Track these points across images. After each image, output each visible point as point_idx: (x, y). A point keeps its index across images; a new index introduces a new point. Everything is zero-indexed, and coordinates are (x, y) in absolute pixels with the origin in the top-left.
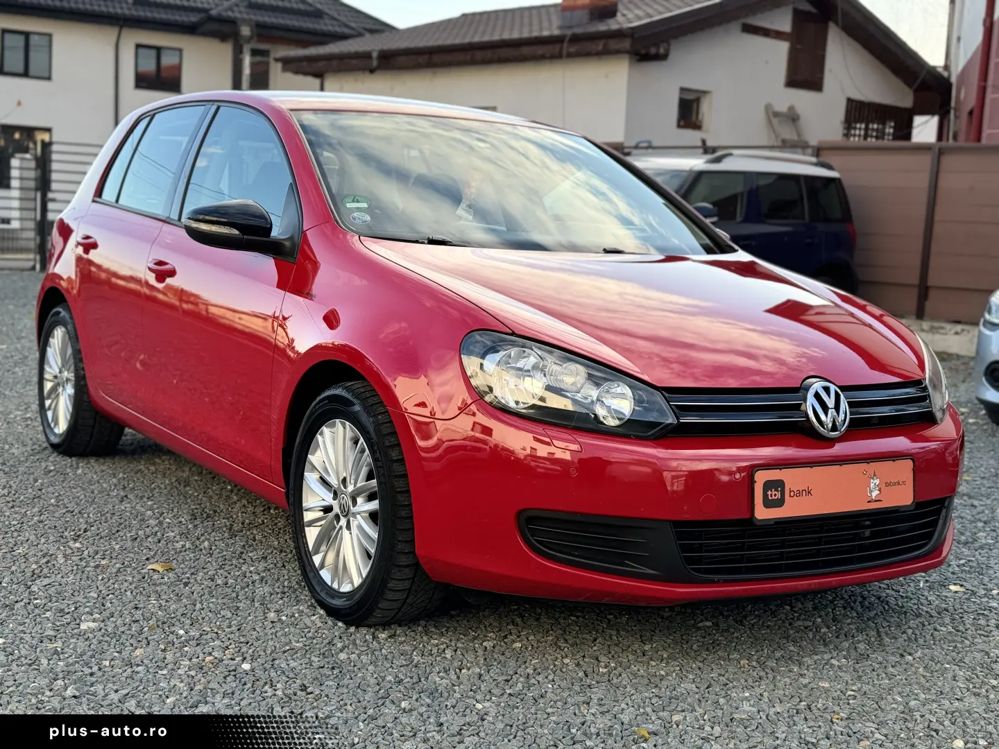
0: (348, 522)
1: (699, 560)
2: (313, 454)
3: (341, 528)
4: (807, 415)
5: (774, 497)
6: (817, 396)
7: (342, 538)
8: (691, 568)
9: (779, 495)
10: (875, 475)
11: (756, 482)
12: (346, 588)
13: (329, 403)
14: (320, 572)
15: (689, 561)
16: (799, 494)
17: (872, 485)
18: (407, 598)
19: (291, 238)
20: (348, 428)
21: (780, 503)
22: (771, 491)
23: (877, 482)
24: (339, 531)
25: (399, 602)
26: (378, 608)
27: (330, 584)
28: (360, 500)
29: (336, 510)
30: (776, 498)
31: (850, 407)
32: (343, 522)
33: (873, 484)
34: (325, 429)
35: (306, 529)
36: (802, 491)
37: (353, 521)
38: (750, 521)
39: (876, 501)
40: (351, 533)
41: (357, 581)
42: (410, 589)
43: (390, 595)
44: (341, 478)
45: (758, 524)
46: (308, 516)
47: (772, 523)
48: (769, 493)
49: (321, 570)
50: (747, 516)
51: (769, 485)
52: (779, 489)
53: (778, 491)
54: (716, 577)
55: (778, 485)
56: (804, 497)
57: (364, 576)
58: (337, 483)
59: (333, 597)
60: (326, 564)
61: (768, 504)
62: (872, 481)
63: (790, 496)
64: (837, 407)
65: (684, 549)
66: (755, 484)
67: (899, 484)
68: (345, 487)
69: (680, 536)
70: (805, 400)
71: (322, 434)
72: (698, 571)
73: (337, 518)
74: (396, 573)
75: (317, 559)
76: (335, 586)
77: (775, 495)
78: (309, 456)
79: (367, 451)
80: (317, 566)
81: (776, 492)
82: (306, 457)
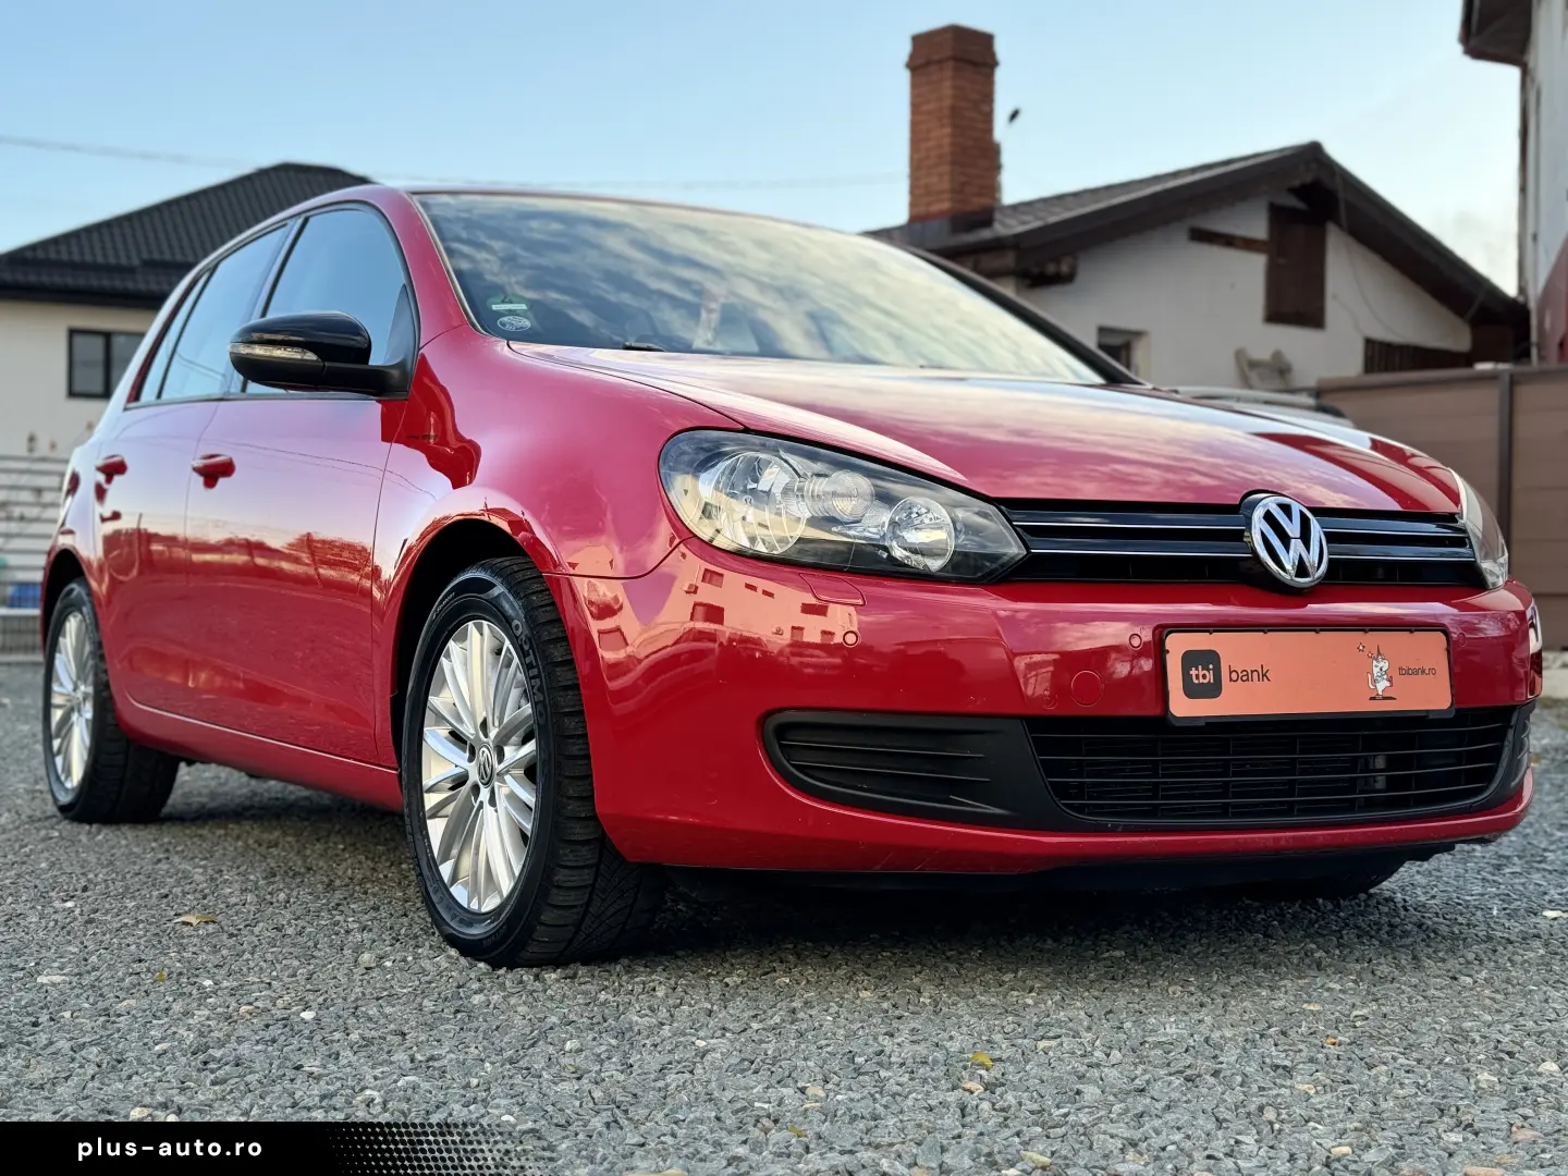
0: (493, 792)
1: (1081, 790)
2: (437, 694)
3: (481, 806)
4: (1254, 551)
5: (1201, 680)
6: (1269, 517)
7: (482, 824)
8: (1063, 804)
9: (1210, 677)
10: (1379, 654)
11: (1168, 651)
12: (490, 904)
13: (456, 596)
14: (452, 890)
15: (1062, 791)
16: (1246, 676)
17: (1376, 670)
18: (589, 903)
19: (401, 366)
20: (486, 630)
21: (1213, 690)
22: (1197, 669)
23: (1385, 665)
24: (478, 810)
25: (574, 910)
26: (542, 924)
27: (466, 906)
28: (508, 750)
29: (474, 777)
30: (1206, 681)
31: (1328, 542)
32: (484, 794)
33: (1378, 669)
34: (451, 644)
35: (429, 822)
36: (1252, 672)
37: (500, 787)
38: (1162, 721)
39: (1385, 698)
40: (496, 811)
41: (506, 885)
42: (593, 886)
43: (558, 897)
44: (480, 721)
45: (1177, 725)
46: (431, 800)
47: (1202, 723)
48: (1193, 672)
49: (452, 885)
50: (1157, 711)
51: (1191, 659)
52: (1211, 667)
53: (1208, 670)
54: (1110, 821)
55: (1209, 658)
56: (1256, 684)
57: (517, 874)
58: (473, 731)
59: (470, 924)
60: (462, 875)
61: (1192, 691)
62: (1375, 663)
63: (1231, 680)
64: (1305, 537)
65: (1050, 769)
66: (1168, 656)
67: (1423, 672)
68: (486, 736)
69: (1041, 746)
70: (1249, 524)
71: (448, 656)
72: (1080, 809)
73: (476, 789)
74: (566, 855)
75: (446, 870)
76: (474, 906)
77: (1204, 677)
78: (430, 697)
79: (516, 660)
80: (446, 881)
81: (1205, 672)
82: (427, 699)
